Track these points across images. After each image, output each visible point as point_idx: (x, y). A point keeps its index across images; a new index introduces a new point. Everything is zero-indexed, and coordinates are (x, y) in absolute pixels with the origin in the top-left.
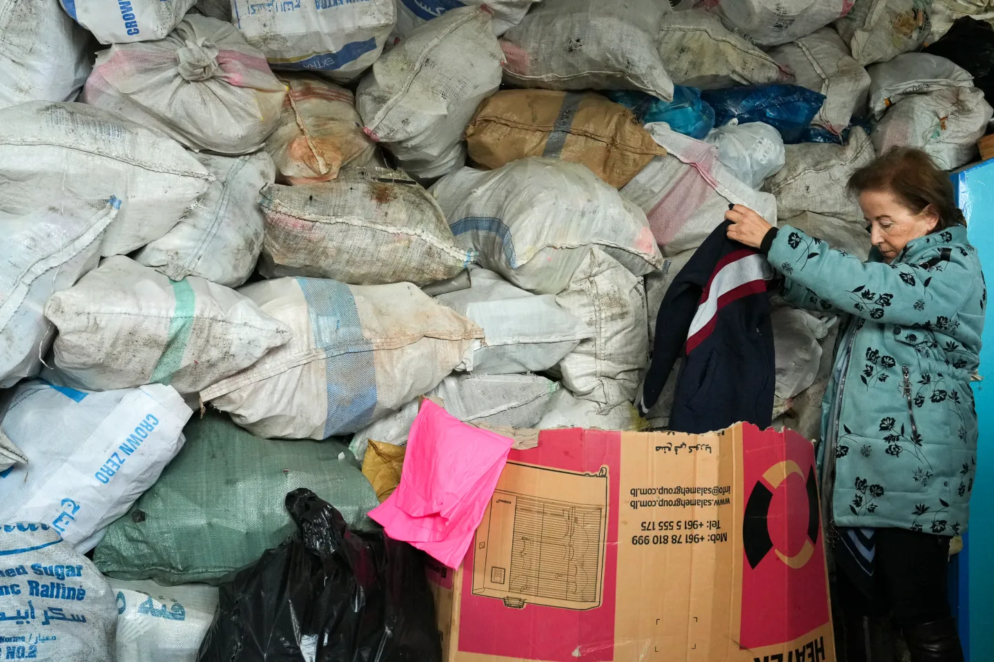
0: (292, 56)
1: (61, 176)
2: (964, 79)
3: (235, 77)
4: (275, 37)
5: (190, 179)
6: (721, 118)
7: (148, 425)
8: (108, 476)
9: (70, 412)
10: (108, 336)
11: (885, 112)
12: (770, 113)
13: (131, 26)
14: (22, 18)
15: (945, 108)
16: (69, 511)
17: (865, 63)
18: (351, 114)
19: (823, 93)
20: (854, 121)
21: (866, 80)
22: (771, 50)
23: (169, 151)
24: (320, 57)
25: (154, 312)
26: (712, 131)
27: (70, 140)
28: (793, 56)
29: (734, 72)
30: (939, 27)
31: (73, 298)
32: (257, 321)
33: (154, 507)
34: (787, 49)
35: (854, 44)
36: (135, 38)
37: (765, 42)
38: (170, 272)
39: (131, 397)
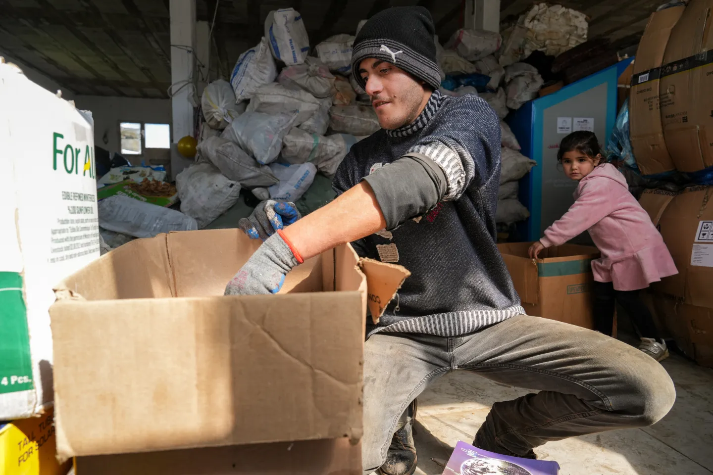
0: (334, 68)
1: (283, 104)
2: (535, 71)
3: (324, 74)
4: (330, 62)
5: (315, 105)
6: (458, 85)
7: (307, 173)
8: (298, 187)
9: (287, 170)
10: (298, 148)
11: (509, 82)
12: (474, 83)
13: (295, 60)
14: (263, 58)
15: (529, 81)
16: (288, 196)
17: (503, 66)
18: (349, 85)
19: (490, 76)
20: (500, 85)
21: (503, 72)
22: (473, 62)
23: (309, 97)
24: (342, 68)
25: (309, 141)
26: (455, 89)
27: (285, 93)
28: (480, 64)
29: (462, 70)
30: (528, 53)
31: (289, 137)
32: (335, 145)
33: (307, 197)
34: (479, 62)
35: (500, 60)
36: (296, 64)
37: (471, 60)
38: (309, 131)
39: (302, 166)
